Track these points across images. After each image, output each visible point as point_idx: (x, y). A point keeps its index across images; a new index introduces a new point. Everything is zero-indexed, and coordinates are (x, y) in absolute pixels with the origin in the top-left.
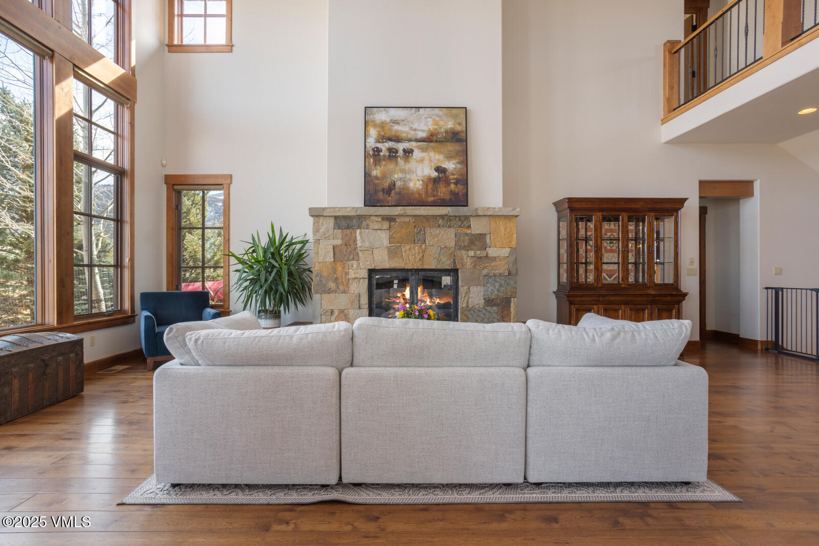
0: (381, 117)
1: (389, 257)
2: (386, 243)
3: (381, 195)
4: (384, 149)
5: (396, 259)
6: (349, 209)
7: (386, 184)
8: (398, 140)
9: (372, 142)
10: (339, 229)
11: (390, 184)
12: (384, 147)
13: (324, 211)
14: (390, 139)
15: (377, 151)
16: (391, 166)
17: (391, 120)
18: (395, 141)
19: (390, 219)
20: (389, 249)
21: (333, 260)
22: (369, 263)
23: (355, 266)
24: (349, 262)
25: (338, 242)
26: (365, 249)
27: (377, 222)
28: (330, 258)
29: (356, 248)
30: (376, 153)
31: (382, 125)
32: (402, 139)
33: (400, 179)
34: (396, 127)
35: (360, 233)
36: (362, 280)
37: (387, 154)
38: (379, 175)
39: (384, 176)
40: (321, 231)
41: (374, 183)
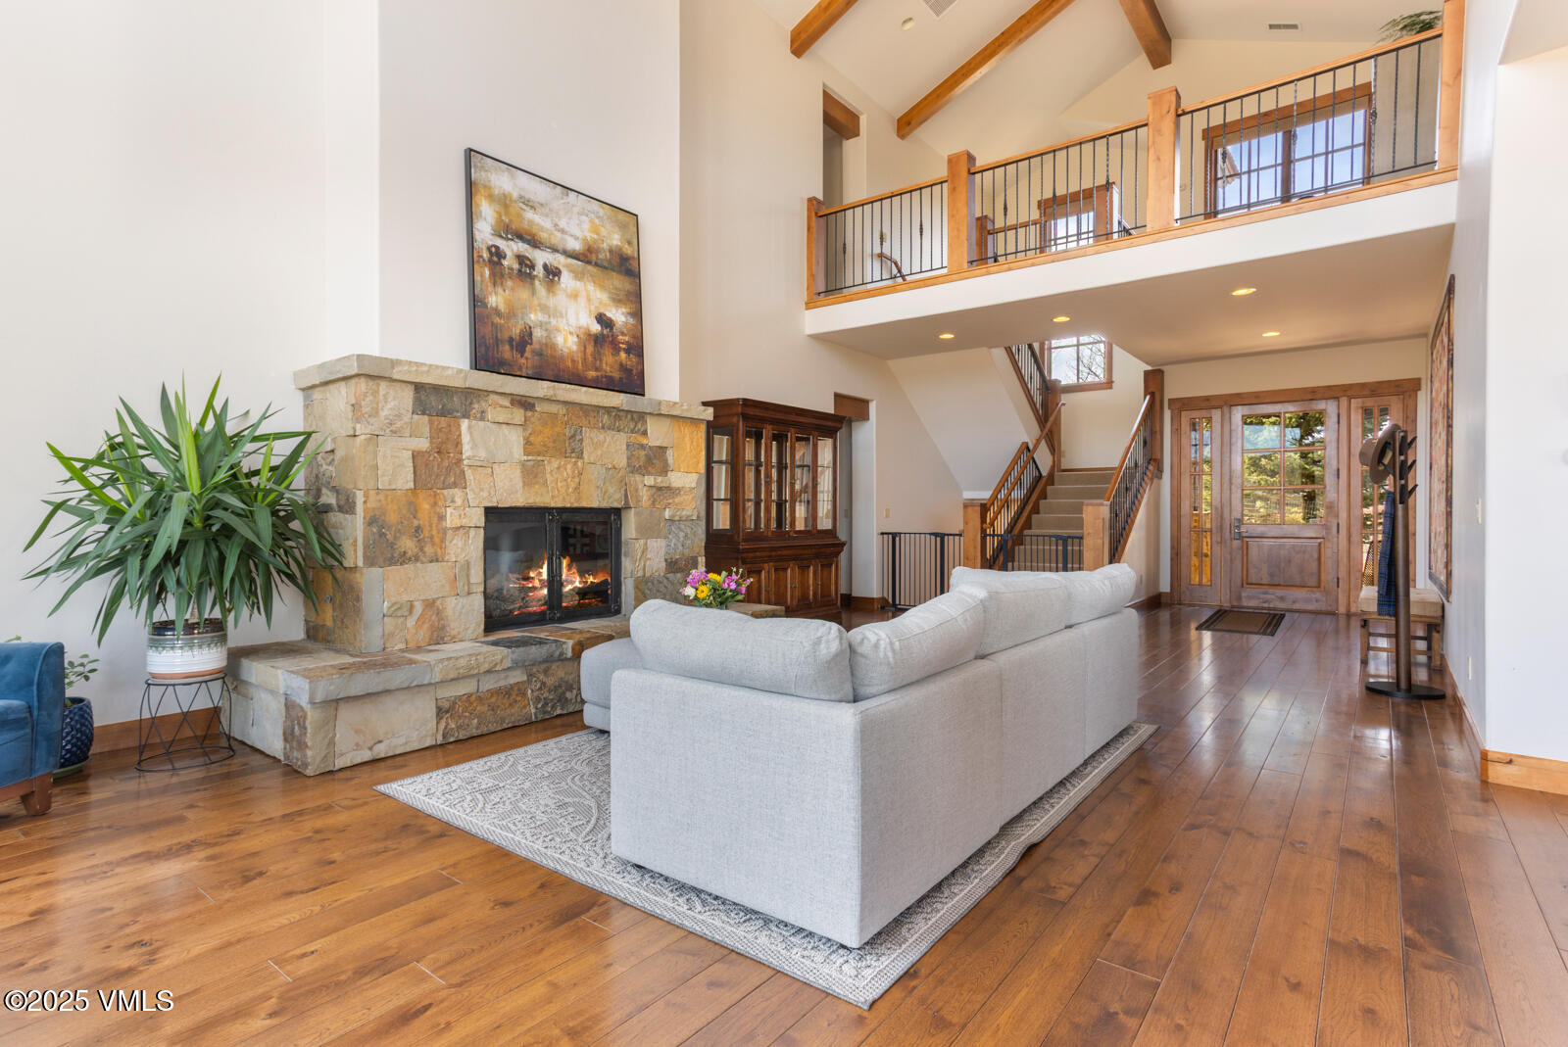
0: (502, 182)
1: (524, 482)
2: (518, 452)
3: (506, 352)
4: (509, 254)
5: (537, 486)
6: (450, 372)
7: (516, 331)
8: (535, 243)
9: (484, 232)
10: (423, 414)
11: (522, 331)
12: (512, 248)
13: (393, 368)
14: (519, 236)
15: (497, 254)
16: (523, 294)
17: (521, 197)
18: (528, 242)
19: (525, 403)
20: (523, 464)
21: (411, 485)
22: (485, 494)
23: (459, 501)
24: (445, 492)
25: (423, 444)
26: (479, 464)
27: (501, 406)
28: (405, 480)
29: (460, 461)
30: (495, 259)
31: (504, 202)
32: (540, 243)
33: (541, 325)
34: (530, 215)
35: (470, 427)
36: (472, 532)
37: (516, 266)
38: (502, 307)
39: (511, 314)
40: (383, 414)
41: (493, 324)
